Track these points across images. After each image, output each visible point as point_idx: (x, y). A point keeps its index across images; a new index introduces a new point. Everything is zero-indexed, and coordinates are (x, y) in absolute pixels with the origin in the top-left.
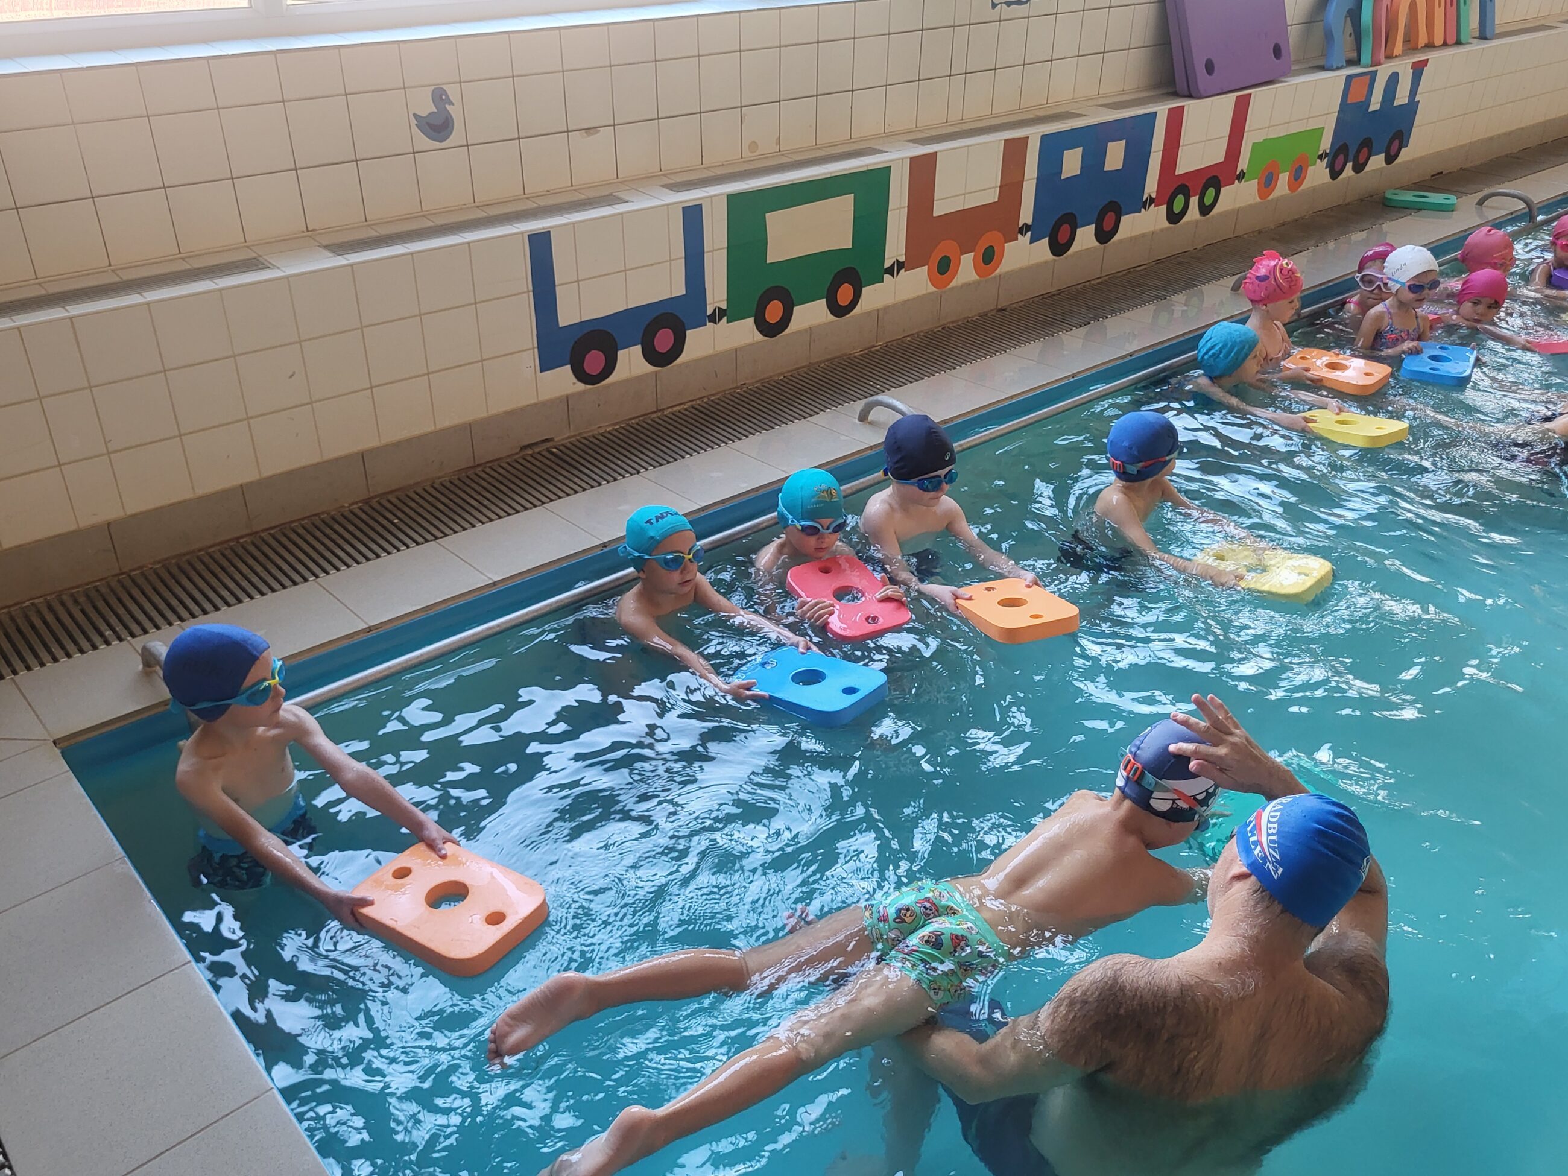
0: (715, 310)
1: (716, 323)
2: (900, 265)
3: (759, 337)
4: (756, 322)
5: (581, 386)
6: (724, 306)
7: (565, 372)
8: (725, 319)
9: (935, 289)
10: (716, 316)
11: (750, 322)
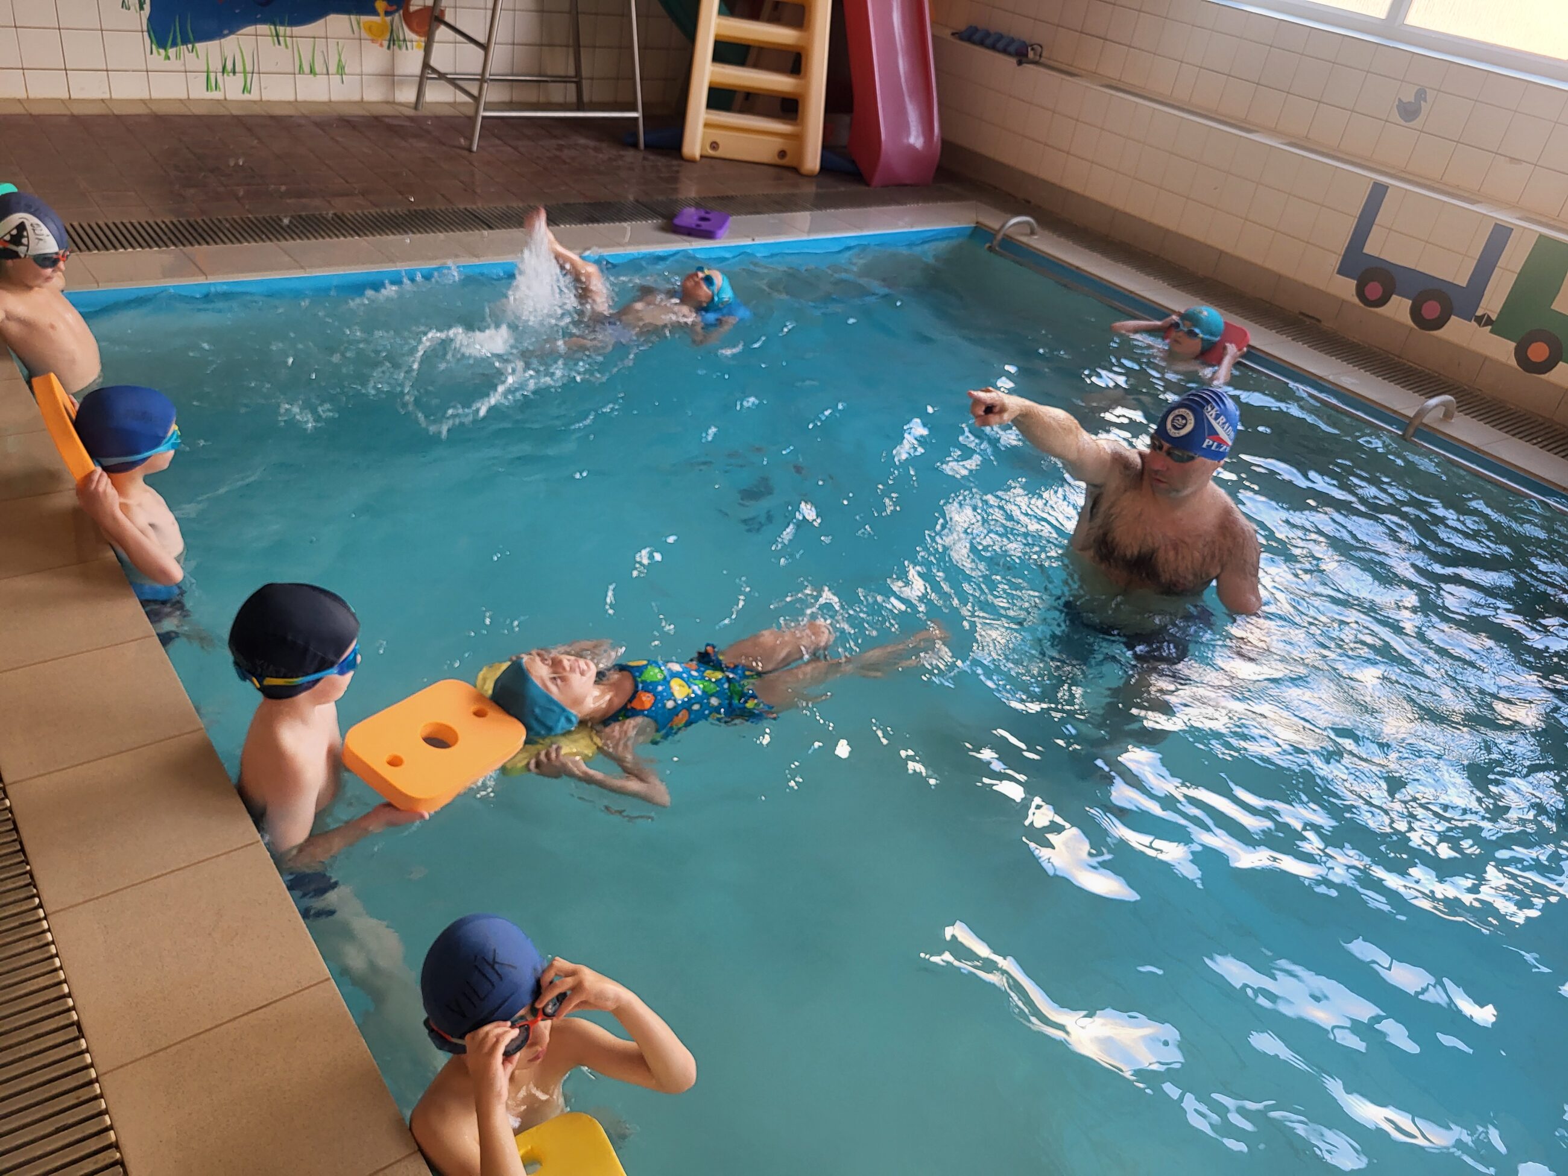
0: (1484, 315)
1: (1479, 324)
3: (1513, 362)
4: (1517, 348)
5: (1356, 300)
6: (1494, 317)
7: (1352, 283)
8: (1489, 328)
10: (1484, 321)
11: (1512, 345)
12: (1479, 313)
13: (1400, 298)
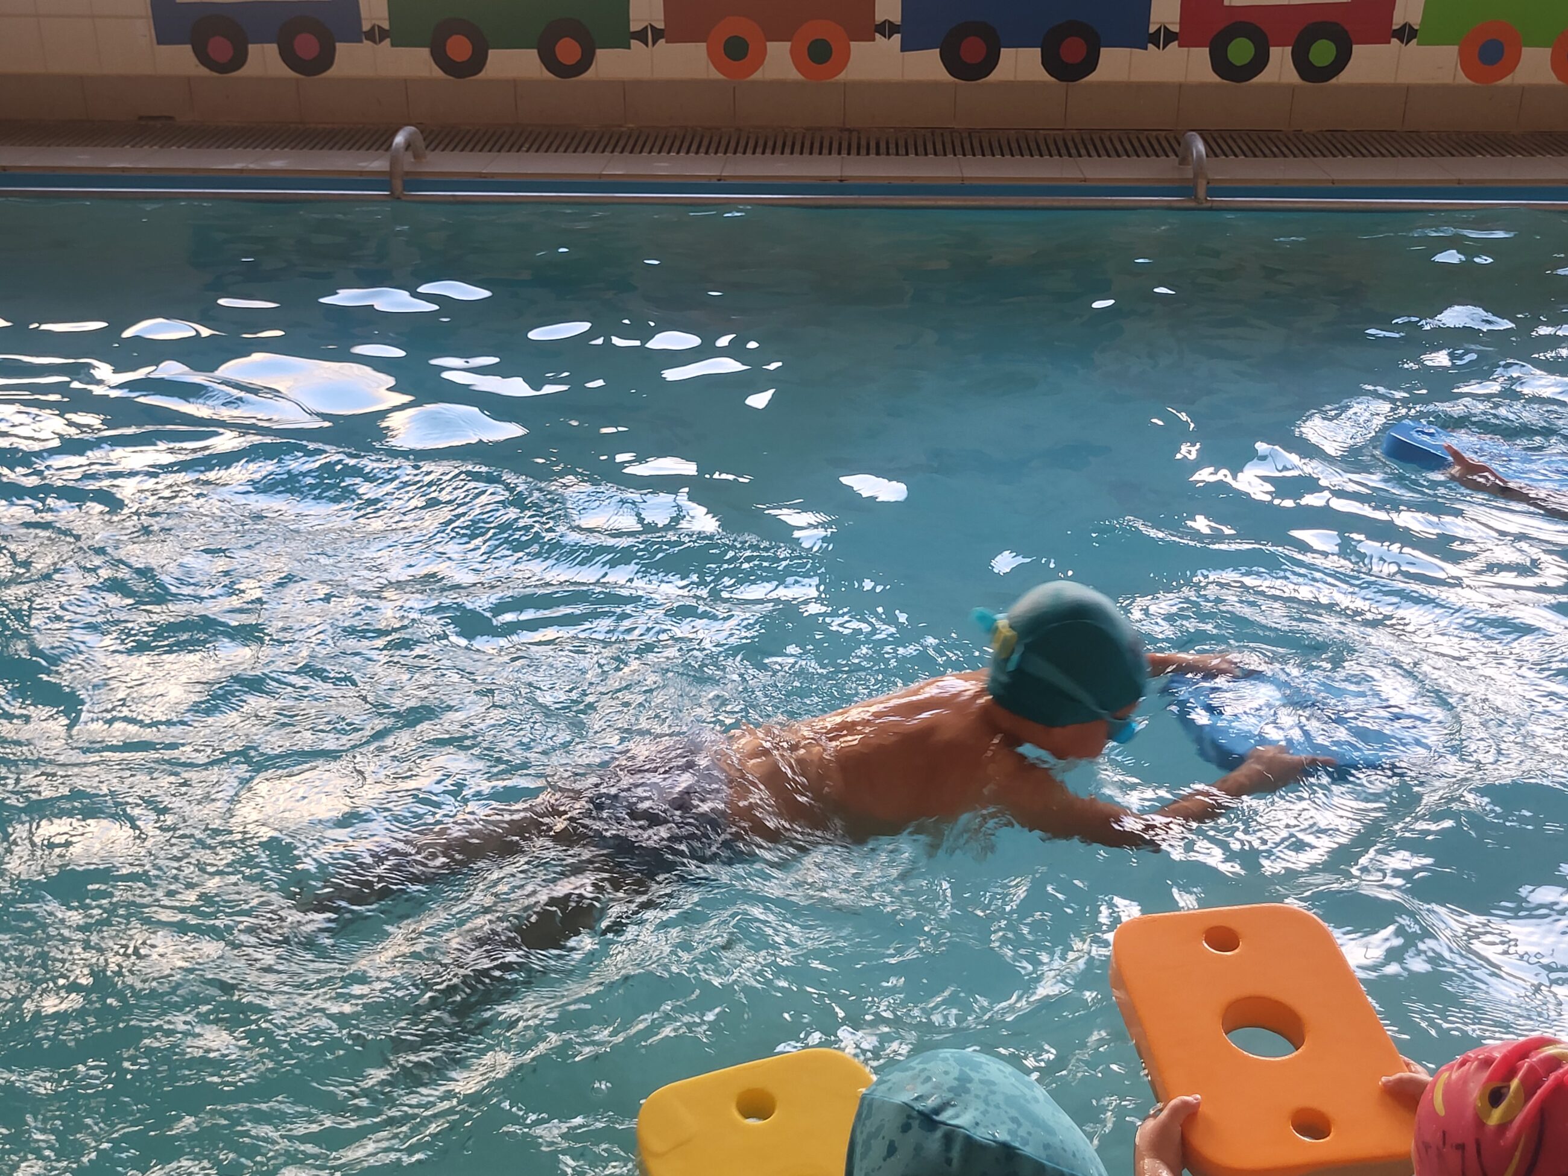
0: (373, 28)
1: (374, 42)
2: (658, 34)
3: (438, 73)
4: (432, 54)
5: (204, 71)
6: (386, 25)
7: (186, 51)
8: (387, 41)
9: (720, 76)
10: (376, 35)
11: (425, 52)
12: (366, 27)
13: (259, 45)
